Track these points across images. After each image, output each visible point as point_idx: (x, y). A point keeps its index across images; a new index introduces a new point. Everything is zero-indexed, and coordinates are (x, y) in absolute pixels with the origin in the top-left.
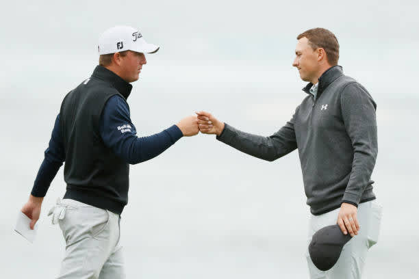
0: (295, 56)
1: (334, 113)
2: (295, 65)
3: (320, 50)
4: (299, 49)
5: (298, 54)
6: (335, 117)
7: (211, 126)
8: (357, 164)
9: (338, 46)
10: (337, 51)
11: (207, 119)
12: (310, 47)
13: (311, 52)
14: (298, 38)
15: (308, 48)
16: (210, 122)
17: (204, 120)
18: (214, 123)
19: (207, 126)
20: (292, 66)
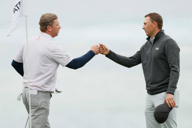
0: (144, 25)
1: (162, 52)
2: (143, 29)
3: (155, 23)
4: (146, 22)
5: (145, 24)
6: (162, 53)
7: (105, 51)
8: (172, 76)
9: (162, 21)
10: (162, 23)
11: (104, 47)
12: (150, 21)
13: (151, 23)
14: (145, 17)
15: (150, 22)
16: (105, 49)
17: (102, 48)
18: (106, 49)
19: (103, 51)
20: (142, 29)
